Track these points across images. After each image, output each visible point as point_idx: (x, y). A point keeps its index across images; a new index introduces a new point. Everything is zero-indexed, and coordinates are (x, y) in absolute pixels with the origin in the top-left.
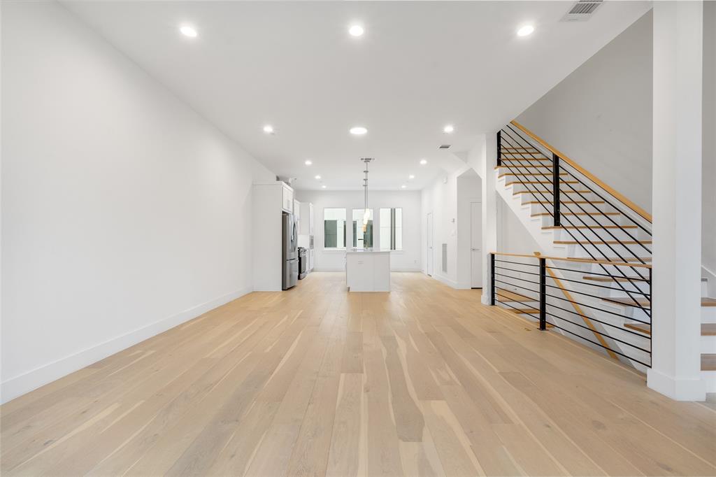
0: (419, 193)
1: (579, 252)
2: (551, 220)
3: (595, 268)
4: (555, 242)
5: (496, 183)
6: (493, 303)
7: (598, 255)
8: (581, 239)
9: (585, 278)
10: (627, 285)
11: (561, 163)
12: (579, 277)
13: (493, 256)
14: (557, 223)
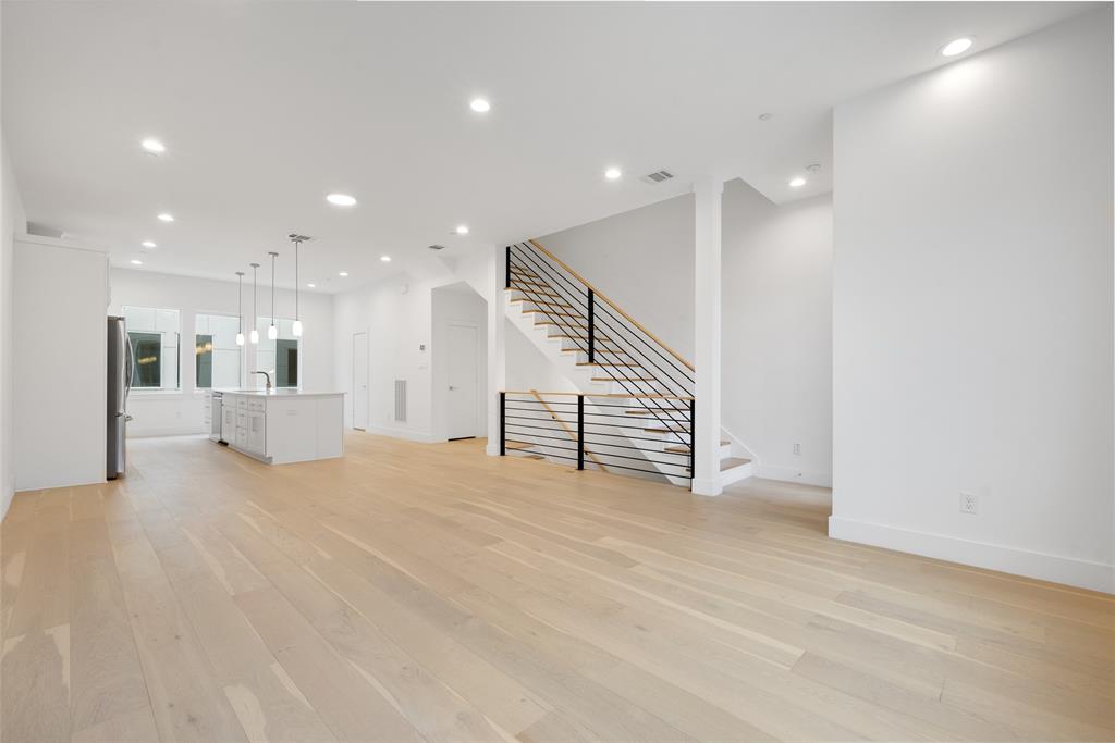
0: (330, 299)
1: (616, 388)
2: (585, 357)
3: (633, 402)
4: (593, 379)
5: (506, 309)
6: (503, 453)
7: (635, 391)
8: (618, 376)
9: (627, 412)
10: (662, 415)
11: (596, 298)
12: (622, 411)
13: (503, 395)
14: (591, 360)
